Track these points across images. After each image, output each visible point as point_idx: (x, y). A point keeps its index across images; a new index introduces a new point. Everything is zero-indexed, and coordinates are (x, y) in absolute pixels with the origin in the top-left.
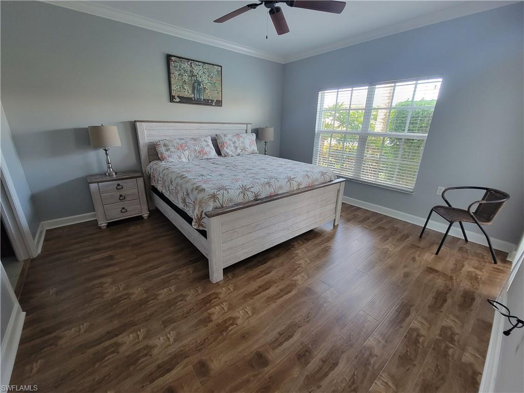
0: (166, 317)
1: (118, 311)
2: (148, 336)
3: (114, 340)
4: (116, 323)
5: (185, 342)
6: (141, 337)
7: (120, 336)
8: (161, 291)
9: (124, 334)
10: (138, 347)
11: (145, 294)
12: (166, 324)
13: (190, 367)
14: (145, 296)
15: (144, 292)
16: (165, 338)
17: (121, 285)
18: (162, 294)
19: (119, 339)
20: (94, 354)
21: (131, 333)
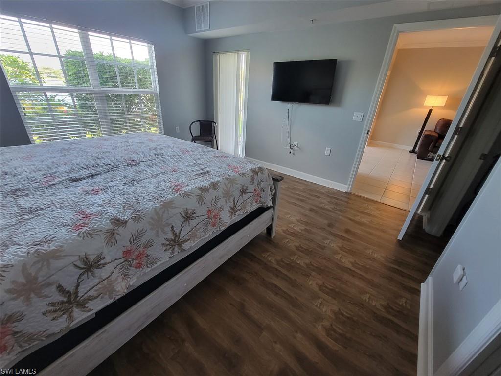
0: (319, 250)
1: (338, 283)
2: (336, 253)
3: (353, 268)
4: (346, 276)
5: (325, 235)
6: (340, 256)
7: (349, 267)
8: (302, 264)
9: (346, 266)
10: (345, 254)
11: (312, 274)
12: (323, 248)
13: (333, 229)
14: (313, 273)
15: (310, 277)
16: (330, 244)
17: (316, 306)
18: (304, 263)
19: (350, 266)
20: (367, 273)
21: (342, 262)
